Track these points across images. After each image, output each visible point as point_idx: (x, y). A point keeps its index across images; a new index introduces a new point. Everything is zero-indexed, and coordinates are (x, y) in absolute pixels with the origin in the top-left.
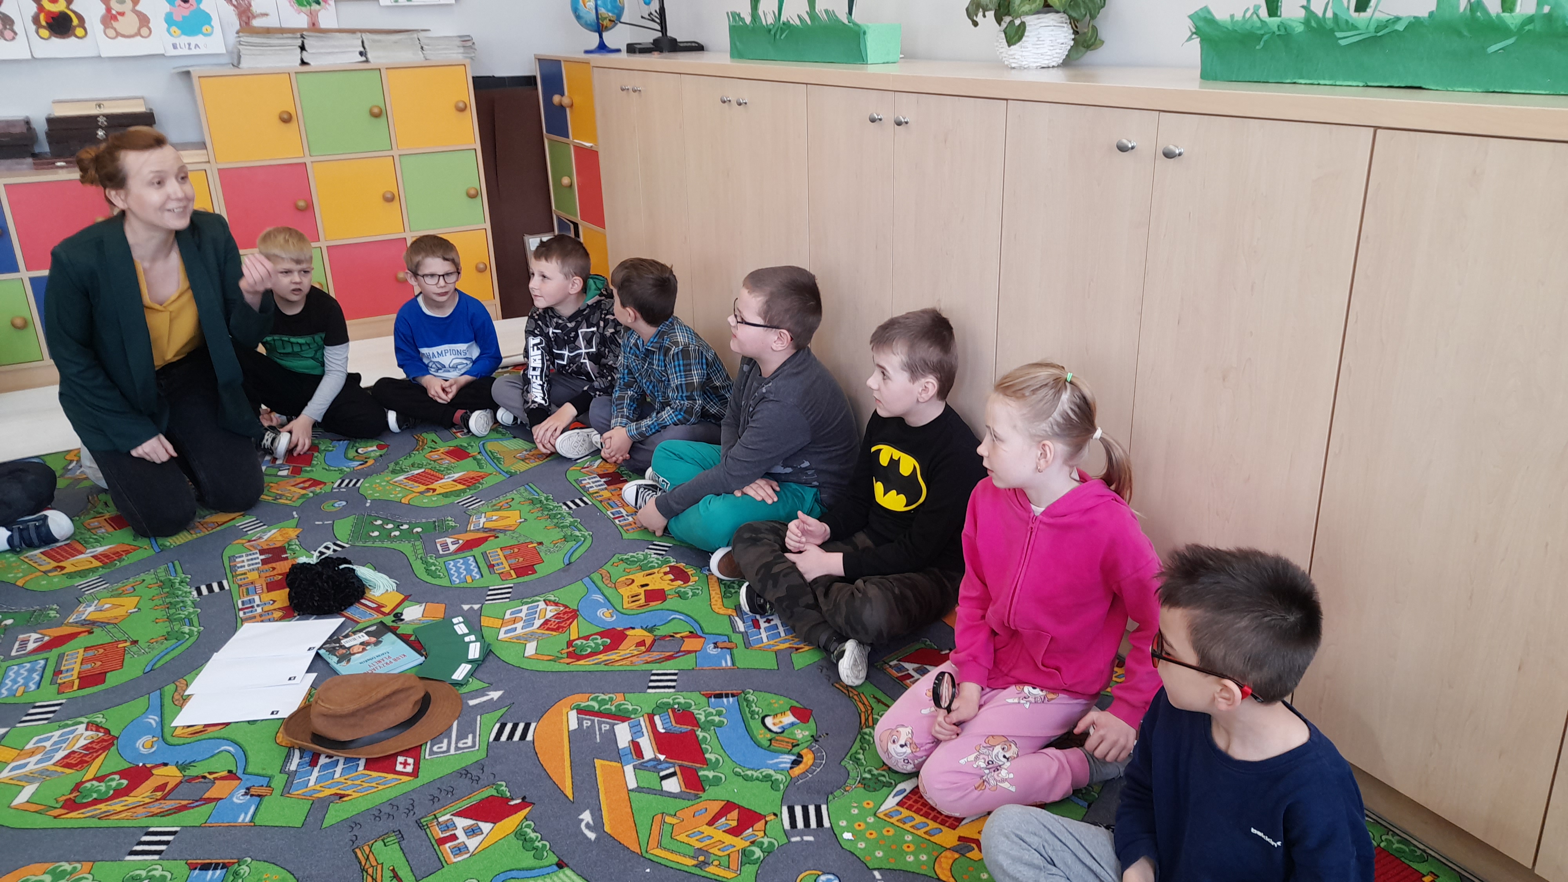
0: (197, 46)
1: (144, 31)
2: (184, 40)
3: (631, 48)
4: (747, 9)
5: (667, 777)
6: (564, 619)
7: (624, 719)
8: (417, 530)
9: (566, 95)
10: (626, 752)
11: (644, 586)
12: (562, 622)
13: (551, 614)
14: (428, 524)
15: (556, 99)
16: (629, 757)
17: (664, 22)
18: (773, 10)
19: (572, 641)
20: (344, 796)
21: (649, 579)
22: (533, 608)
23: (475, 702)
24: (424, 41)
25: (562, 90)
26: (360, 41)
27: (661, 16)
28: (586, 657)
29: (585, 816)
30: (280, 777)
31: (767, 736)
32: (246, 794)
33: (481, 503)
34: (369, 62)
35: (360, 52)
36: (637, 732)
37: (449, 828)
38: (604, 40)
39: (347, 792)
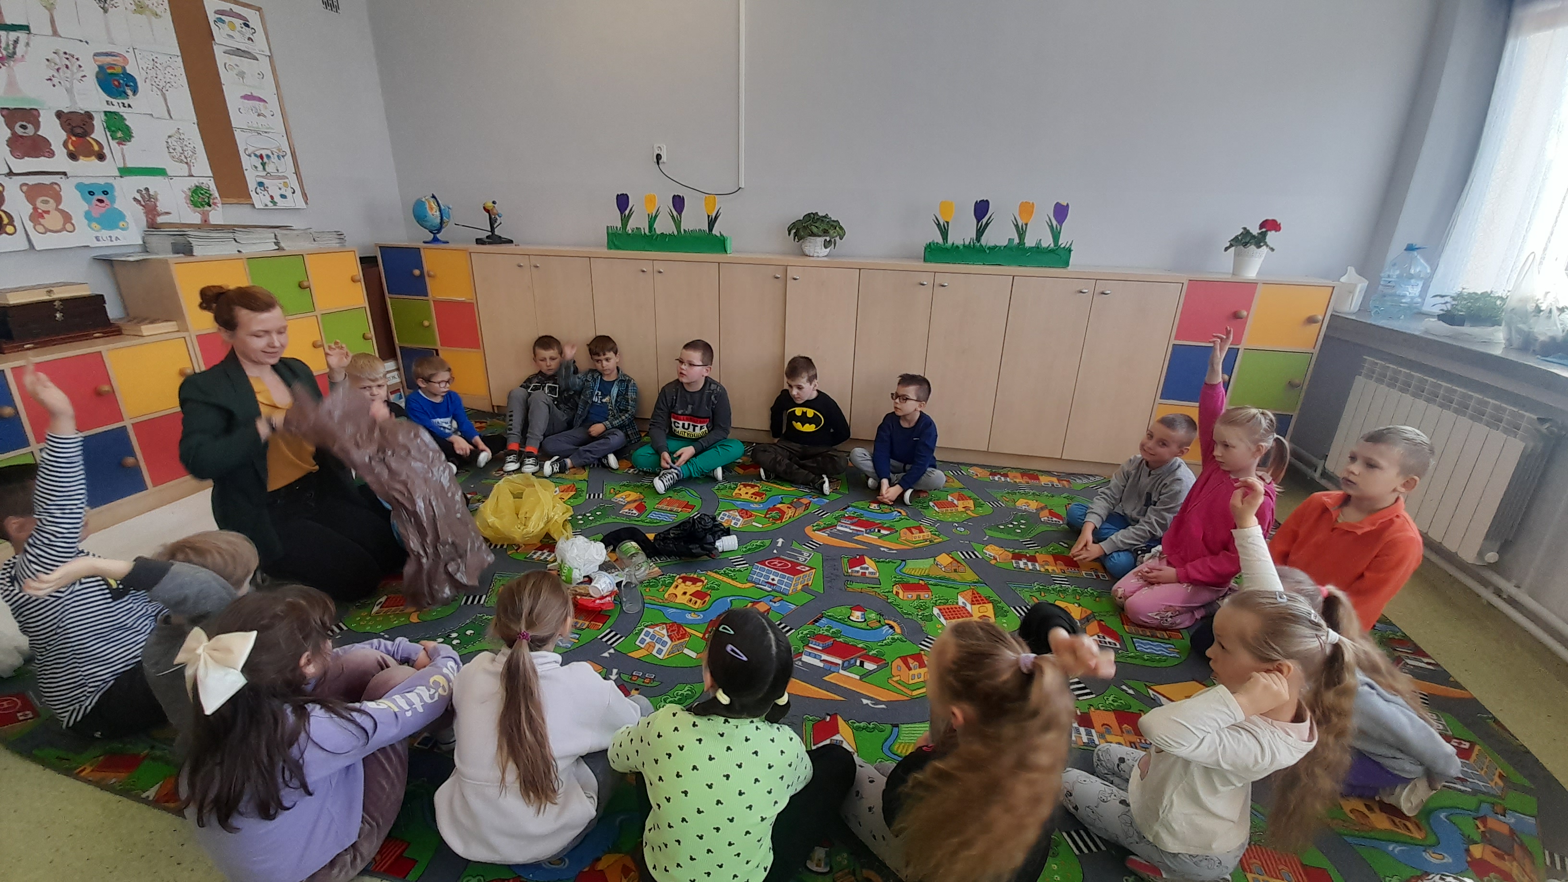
0: (117, 238)
1: (69, 227)
2: (105, 233)
3: (479, 241)
4: (619, 225)
5: (879, 531)
6: (745, 513)
7: (836, 526)
8: (598, 513)
9: (426, 269)
10: (855, 532)
11: (747, 493)
12: (747, 514)
13: (737, 514)
14: (598, 509)
15: (417, 272)
16: (859, 533)
17: (495, 226)
18: (645, 227)
19: (765, 517)
20: (807, 584)
21: (744, 490)
22: (725, 515)
23: (779, 545)
24: (315, 235)
25: (420, 267)
26: (273, 235)
27: (492, 222)
28: (781, 518)
29: (882, 549)
30: (773, 593)
31: (880, 511)
32: (775, 603)
33: (601, 495)
34: (284, 250)
35: (275, 243)
36: (846, 527)
37: (858, 572)
38: (438, 236)
39: (806, 583)
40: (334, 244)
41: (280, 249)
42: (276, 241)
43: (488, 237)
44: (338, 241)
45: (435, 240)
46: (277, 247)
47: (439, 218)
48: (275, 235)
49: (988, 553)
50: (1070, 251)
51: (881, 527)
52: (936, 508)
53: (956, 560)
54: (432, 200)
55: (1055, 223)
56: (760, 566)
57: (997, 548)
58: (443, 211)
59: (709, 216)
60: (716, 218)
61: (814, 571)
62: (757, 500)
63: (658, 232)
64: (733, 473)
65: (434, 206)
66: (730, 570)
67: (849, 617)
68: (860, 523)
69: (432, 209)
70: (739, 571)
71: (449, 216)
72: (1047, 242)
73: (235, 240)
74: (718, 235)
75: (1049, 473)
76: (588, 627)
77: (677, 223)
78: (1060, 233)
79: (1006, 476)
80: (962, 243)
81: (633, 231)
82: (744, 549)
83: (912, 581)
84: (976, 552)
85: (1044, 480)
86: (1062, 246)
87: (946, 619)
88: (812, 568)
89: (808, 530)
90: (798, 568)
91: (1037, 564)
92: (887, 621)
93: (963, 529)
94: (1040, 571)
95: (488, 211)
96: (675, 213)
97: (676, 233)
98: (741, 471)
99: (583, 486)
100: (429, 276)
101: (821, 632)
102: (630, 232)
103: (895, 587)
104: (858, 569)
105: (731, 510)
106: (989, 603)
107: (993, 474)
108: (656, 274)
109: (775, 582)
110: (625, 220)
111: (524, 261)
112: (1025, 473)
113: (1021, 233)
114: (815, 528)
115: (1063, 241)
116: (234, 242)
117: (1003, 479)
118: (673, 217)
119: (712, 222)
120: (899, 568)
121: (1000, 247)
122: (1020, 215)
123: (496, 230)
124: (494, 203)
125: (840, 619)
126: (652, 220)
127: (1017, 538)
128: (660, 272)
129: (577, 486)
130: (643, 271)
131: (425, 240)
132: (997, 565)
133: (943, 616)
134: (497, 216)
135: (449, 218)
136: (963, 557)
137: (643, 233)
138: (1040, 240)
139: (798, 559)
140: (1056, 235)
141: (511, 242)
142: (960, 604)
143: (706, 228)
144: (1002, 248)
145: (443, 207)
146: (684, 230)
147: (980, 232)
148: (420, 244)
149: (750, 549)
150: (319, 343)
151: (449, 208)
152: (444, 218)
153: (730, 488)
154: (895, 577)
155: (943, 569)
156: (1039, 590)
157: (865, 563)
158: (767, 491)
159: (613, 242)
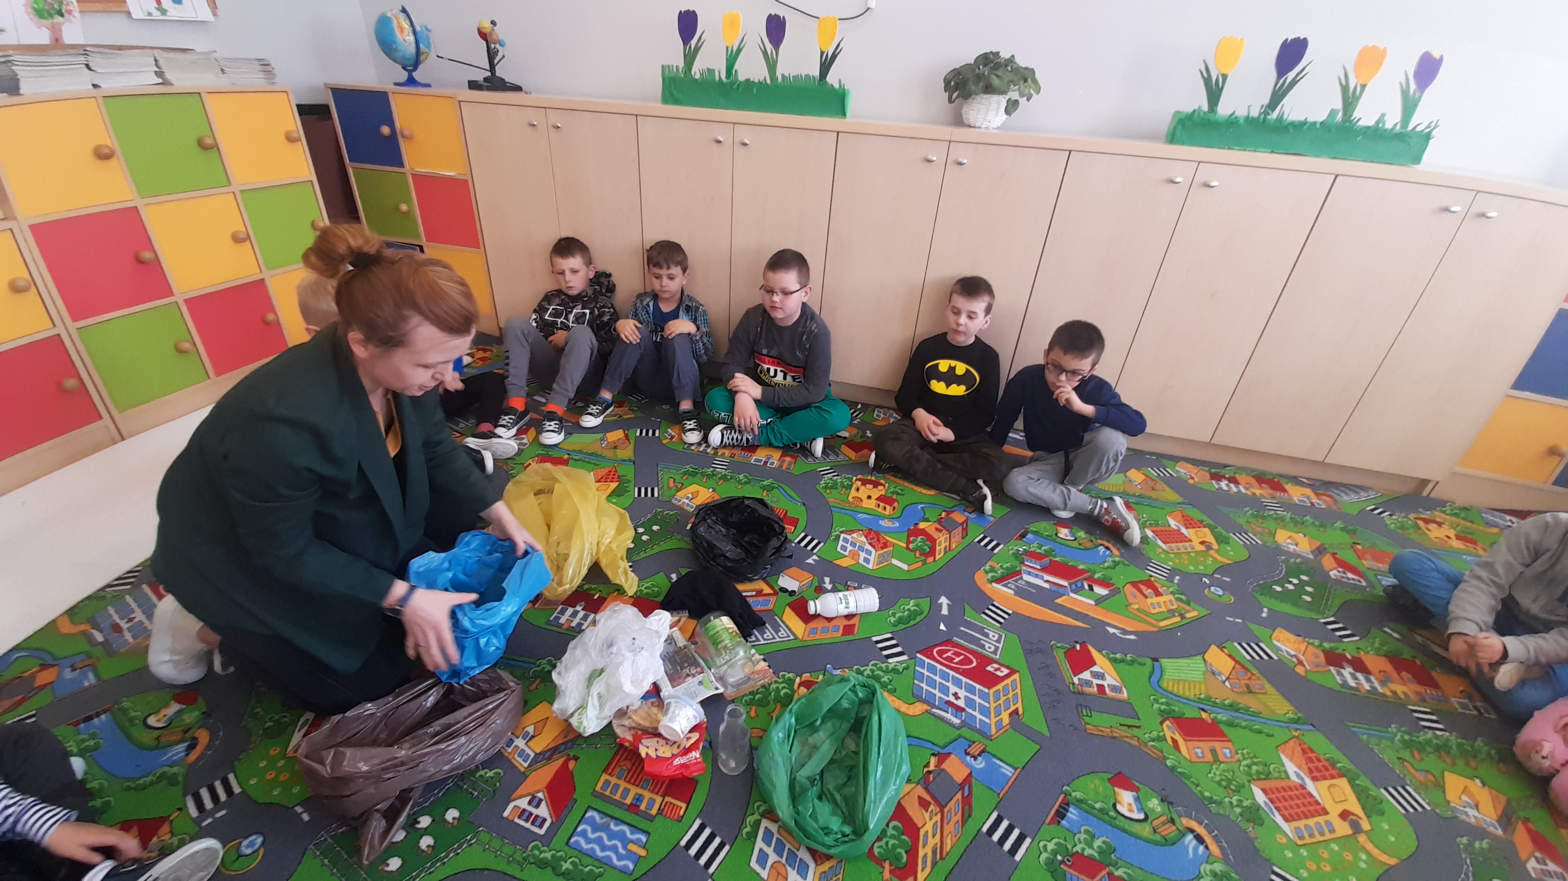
3: (473, 85)
4: (681, 64)
5: (1091, 588)
6: (876, 538)
7: (1019, 573)
8: (655, 528)
9: (398, 125)
10: (1054, 588)
11: (869, 497)
12: (878, 540)
13: (863, 539)
14: (654, 521)
15: (386, 130)
16: (1061, 590)
17: (496, 62)
18: (720, 67)
19: (907, 548)
20: (1016, 712)
21: (865, 491)
22: (846, 540)
23: (945, 611)
24: (223, 63)
25: (391, 124)
26: (152, 59)
27: (491, 55)
28: (932, 552)
29: (1112, 630)
30: (965, 732)
31: (1075, 544)
32: (975, 758)
33: (656, 489)
34: (172, 84)
35: (156, 72)
36: (1037, 576)
37: (1089, 683)
38: (415, 75)
39: (1013, 708)
40: (257, 80)
41: (166, 83)
42: (157, 69)
43: (486, 79)
44: (262, 75)
45: (411, 81)
46: (160, 81)
47: (414, 45)
48: (156, 60)
49: (1283, 648)
50: (1428, 137)
51: (1093, 582)
52: (1160, 543)
53: (1240, 664)
54: (402, 16)
55: (1413, 87)
56: (927, 660)
57: (1293, 637)
58: (419, 35)
59: (822, 53)
60: (834, 56)
61: (1016, 676)
62: (887, 512)
63: (742, 78)
64: (841, 457)
65: (406, 25)
66: (880, 669)
67: (1114, 806)
68: (1054, 569)
69: (402, 29)
70: (895, 671)
71: (429, 44)
72: (1393, 120)
73: (87, 66)
74: (837, 86)
75: (1295, 480)
76: (660, 811)
77: (772, 66)
78: (1416, 105)
79: (1233, 480)
80: (1246, 114)
81: (701, 74)
82: (892, 619)
83: (1191, 713)
84: (1262, 645)
85: (1297, 494)
86: (1419, 129)
87: (1286, 820)
88: (1013, 672)
89: (981, 578)
90: (989, 668)
91: (1373, 678)
92: (1186, 822)
93: (1220, 592)
94: (1383, 695)
95: (483, 35)
96: (769, 47)
97: (768, 81)
98: (852, 454)
99: (628, 471)
100: (403, 136)
101: (1078, 848)
102: (698, 76)
103: (1165, 725)
104: (1086, 675)
105: (853, 532)
106: (1341, 775)
107: (1217, 477)
108: (739, 149)
109: (961, 703)
110: (690, 58)
111: (537, 117)
112: (1261, 479)
113: (1350, 100)
114: (990, 575)
115: (1419, 120)
116: (86, 70)
117: (1234, 488)
118: (765, 53)
119: (826, 65)
120: (1155, 678)
121: (1315, 123)
122: (1356, 70)
123: (497, 68)
124: (493, 23)
125: (1101, 810)
126: (732, 58)
127: (1315, 616)
128: (745, 144)
129: (621, 471)
130: (719, 142)
131: (397, 81)
132: (1311, 677)
133: (1277, 809)
134: (498, 46)
135: (428, 46)
136: (1249, 658)
137: (717, 78)
138: (1383, 115)
139: (983, 647)
140: (1409, 106)
141: (518, 89)
142: (1293, 777)
143: (816, 73)
144: (1318, 126)
145: (418, 29)
146: (783, 75)
147: (1277, 97)
148: (388, 87)
149: (901, 618)
150: (242, 236)
151: (427, 30)
152: (422, 46)
153: (843, 486)
154: (1156, 701)
155: (1227, 683)
156: (1407, 745)
157: (1093, 663)
158: (898, 494)
159: (671, 94)
